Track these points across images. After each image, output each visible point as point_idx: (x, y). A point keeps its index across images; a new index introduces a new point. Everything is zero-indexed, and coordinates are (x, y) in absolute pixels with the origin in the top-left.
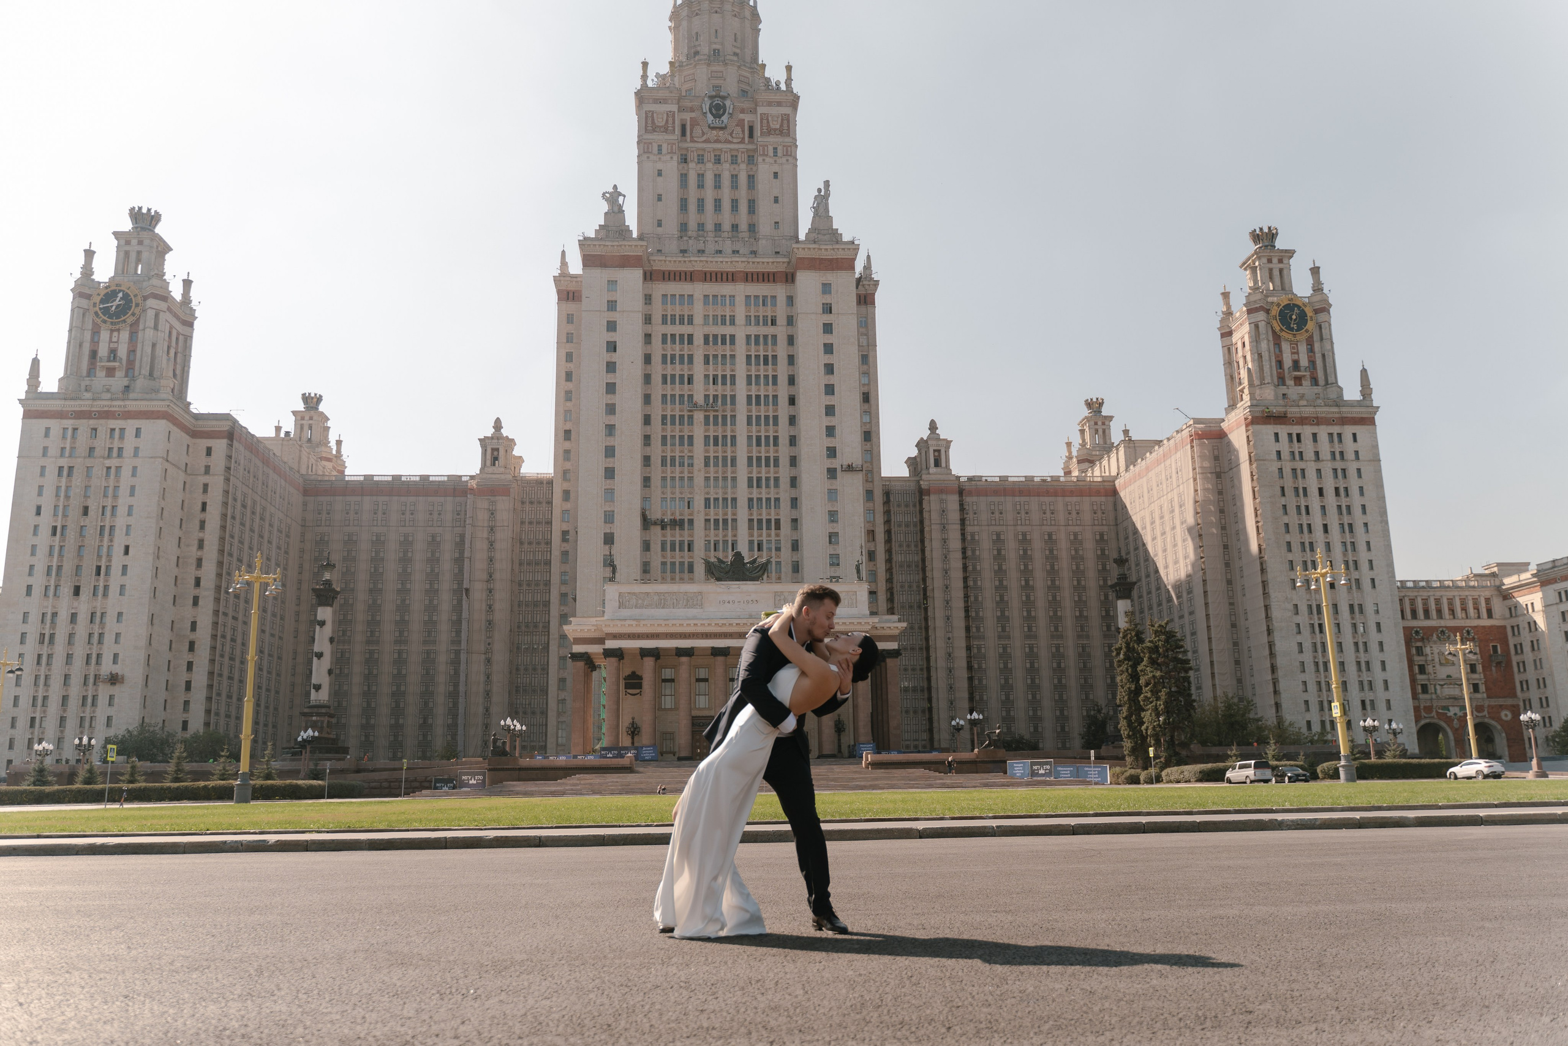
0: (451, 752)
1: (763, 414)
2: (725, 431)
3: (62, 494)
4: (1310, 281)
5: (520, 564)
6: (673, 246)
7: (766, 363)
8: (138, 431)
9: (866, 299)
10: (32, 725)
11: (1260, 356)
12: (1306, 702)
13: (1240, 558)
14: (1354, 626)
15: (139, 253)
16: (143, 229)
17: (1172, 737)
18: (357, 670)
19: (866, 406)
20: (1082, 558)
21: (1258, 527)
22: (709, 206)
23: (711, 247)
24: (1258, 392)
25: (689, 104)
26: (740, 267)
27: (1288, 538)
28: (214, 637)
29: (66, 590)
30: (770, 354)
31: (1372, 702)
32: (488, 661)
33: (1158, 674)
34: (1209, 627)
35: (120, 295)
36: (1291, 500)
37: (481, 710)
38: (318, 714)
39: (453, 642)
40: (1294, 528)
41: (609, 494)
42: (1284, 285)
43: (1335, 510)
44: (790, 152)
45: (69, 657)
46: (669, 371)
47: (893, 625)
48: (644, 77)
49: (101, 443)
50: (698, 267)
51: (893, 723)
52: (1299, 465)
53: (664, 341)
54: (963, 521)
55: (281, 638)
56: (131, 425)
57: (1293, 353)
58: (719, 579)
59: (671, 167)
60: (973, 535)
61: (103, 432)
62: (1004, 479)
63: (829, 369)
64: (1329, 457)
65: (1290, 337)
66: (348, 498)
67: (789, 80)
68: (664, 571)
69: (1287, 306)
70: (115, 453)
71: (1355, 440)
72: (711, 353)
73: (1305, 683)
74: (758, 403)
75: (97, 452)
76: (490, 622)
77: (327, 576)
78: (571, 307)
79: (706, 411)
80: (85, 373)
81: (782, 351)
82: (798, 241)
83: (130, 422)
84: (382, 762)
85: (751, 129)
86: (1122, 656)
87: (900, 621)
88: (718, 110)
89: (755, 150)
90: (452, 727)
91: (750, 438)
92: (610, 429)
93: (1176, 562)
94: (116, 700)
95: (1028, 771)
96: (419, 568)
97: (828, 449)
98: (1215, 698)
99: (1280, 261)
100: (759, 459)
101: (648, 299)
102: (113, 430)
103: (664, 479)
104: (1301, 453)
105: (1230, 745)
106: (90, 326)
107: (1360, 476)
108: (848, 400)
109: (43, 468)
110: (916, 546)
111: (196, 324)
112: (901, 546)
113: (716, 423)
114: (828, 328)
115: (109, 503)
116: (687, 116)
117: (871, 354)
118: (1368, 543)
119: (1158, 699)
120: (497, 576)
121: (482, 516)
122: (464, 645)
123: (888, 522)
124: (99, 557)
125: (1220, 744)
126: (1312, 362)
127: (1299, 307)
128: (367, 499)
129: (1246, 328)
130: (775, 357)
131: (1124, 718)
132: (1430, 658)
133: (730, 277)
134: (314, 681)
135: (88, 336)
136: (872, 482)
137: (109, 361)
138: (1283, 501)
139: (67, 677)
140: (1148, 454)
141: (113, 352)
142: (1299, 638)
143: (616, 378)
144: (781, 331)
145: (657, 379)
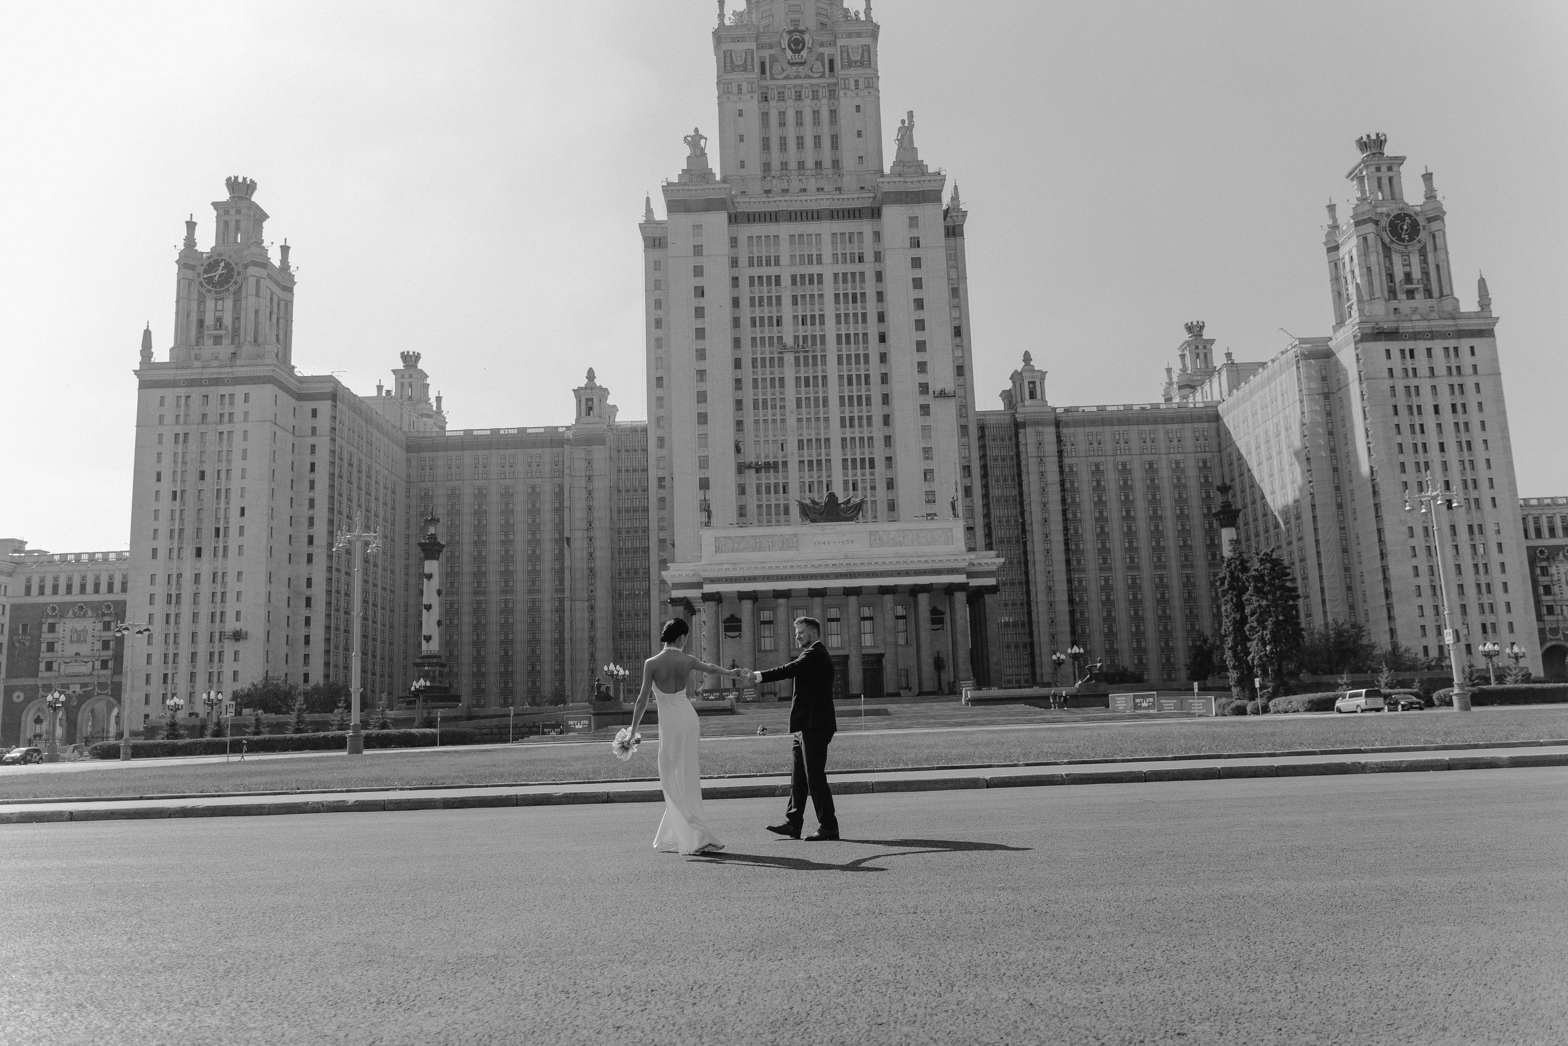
0: (559, 698)
1: (853, 353)
2: (816, 372)
3: (180, 460)
4: (1421, 188)
5: (619, 512)
6: (756, 187)
7: (855, 300)
8: (247, 395)
9: (954, 231)
10: (165, 681)
11: (1369, 270)
12: (1423, 627)
13: (1351, 481)
14: (1474, 547)
15: (237, 222)
16: (240, 198)
17: (1280, 666)
18: (466, 621)
19: (958, 340)
20: (1185, 486)
21: (1369, 448)
22: (792, 144)
23: (795, 186)
24: (1367, 308)
25: (768, 41)
26: (825, 205)
27: (1401, 458)
28: (329, 592)
29: (189, 552)
30: (858, 291)
31: (1493, 625)
32: (592, 608)
33: (1264, 603)
34: (1318, 553)
35: (222, 264)
36: (1404, 419)
37: (586, 656)
38: (430, 665)
39: (557, 591)
40: (1408, 448)
41: (703, 437)
42: (1394, 194)
43: (1452, 427)
44: (871, 84)
45: (195, 615)
46: (758, 314)
47: (991, 560)
48: (721, 16)
49: (213, 409)
50: (783, 207)
51: (993, 659)
52: (1413, 382)
53: (752, 284)
54: (1060, 453)
55: (392, 592)
56: (239, 391)
57: (1404, 265)
58: (813, 521)
59: (752, 106)
60: (1071, 466)
61: (214, 400)
62: (1101, 409)
63: (919, 304)
64: (1445, 372)
65: (1402, 248)
66: (450, 453)
67: (868, 9)
68: (760, 515)
69: (1398, 217)
70: (226, 418)
71: (1473, 354)
72: (799, 293)
73: (1421, 607)
74: (848, 342)
75: (211, 418)
76: (591, 570)
77: (432, 530)
78: (658, 253)
79: (796, 352)
80: (194, 343)
81: (870, 288)
82: (883, 176)
83: (239, 387)
84: (494, 709)
85: (831, 62)
86: (1226, 586)
87: (998, 556)
88: (797, 45)
89: (836, 84)
90: (560, 673)
91: (841, 377)
92: (701, 374)
93: (1283, 487)
94: (241, 656)
95: (1131, 704)
96: (521, 521)
97: (921, 385)
98: (1326, 625)
99: (1390, 169)
100: (851, 398)
101: (734, 241)
102: (223, 396)
103: (757, 422)
104: (1414, 370)
105: (1341, 673)
106: (196, 296)
107: (1478, 391)
108: (939, 334)
109: (160, 435)
110: (1013, 480)
111: (296, 289)
112: (997, 481)
113: (806, 365)
114: (916, 263)
115: (223, 467)
116: (766, 53)
117: (961, 286)
118: (1488, 461)
119: (1265, 628)
120: (596, 524)
121: (580, 466)
122: (567, 593)
123: (983, 457)
124: (218, 519)
125: (1331, 672)
126: (1426, 274)
127: (1410, 216)
128: (467, 453)
129: (1354, 241)
130: (863, 295)
131: (1229, 649)
132: (1555, 578)
133: (815, 216)
134: (425, 632)
135: (194, 306)
136: (966, 417)
137: (216, 329)
138: (1396, 420)
139: (194, 635)
140: (1251, 378)
141: (219, 321)
142: (1414, 562)
143: (705, 323)
144: (869, 268)
145: (746, 322)
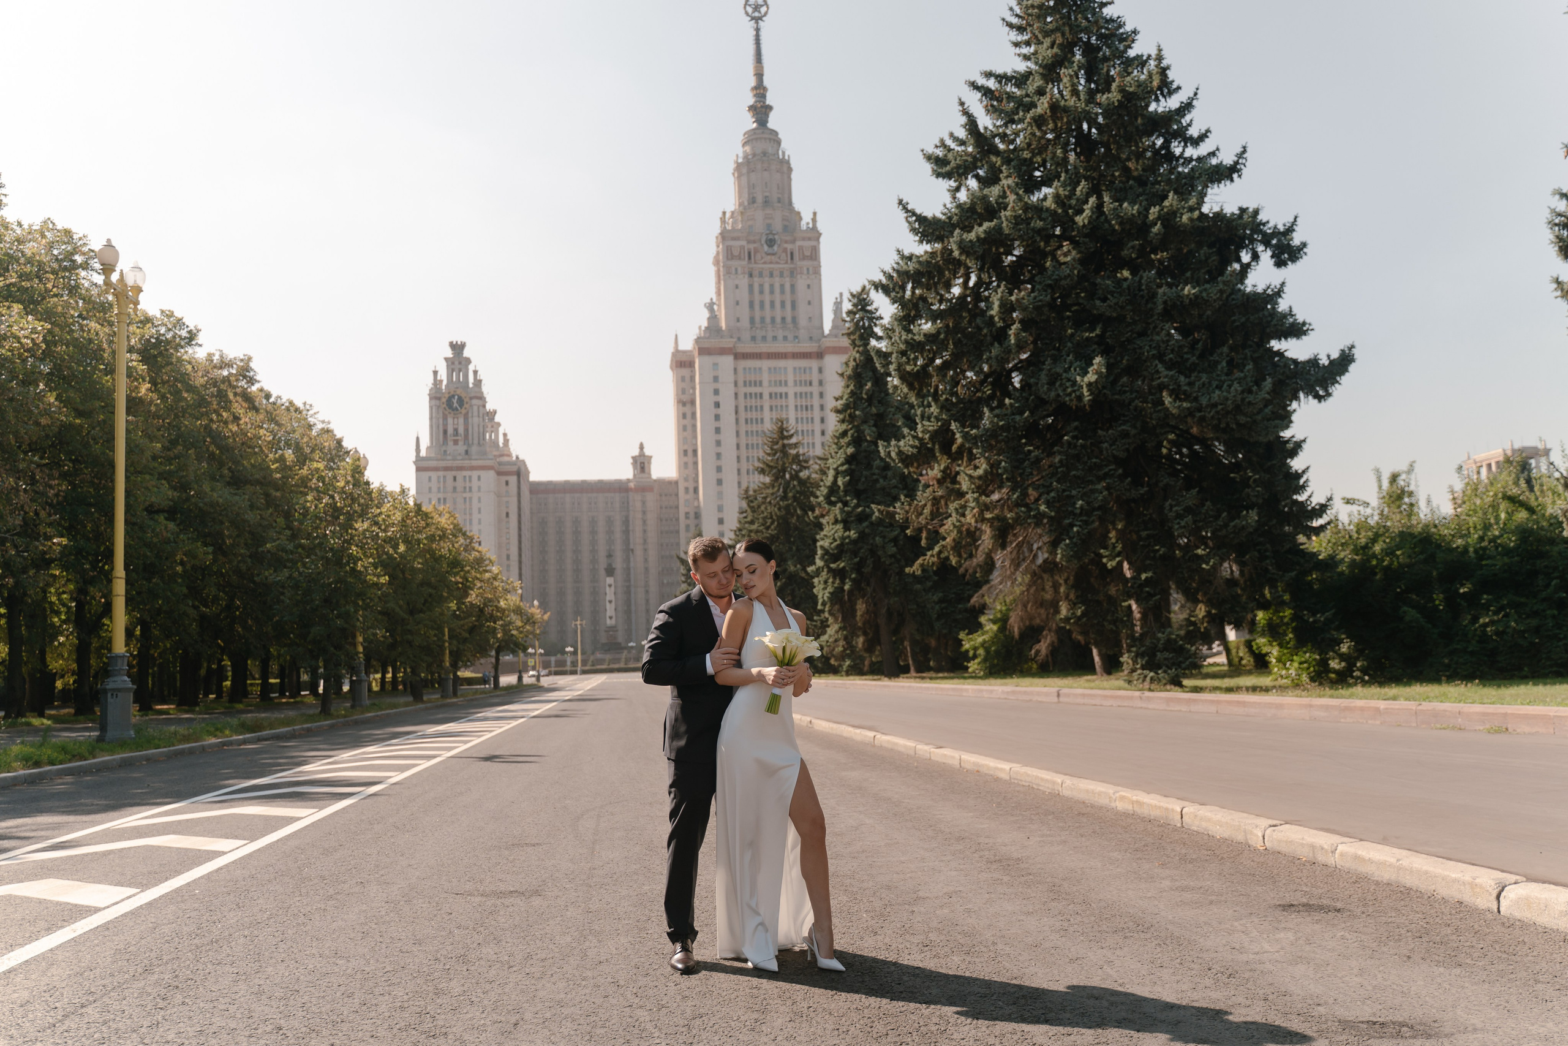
6: (746, 336)
7: (807, 409)
8: (479, 478)
22: (767, 305)
23: (770, 335)
25: (753, 239)
26: (789, 349)
41: (720, 495)
44: (817, 271)
46: (749, 416)
50: (764, 350)
53: (745, 397)
59: (744, 282)
61: (459, 479)
67: (814, 220)
72: (774, 403)
78: (684, 371)
80: (442, 443)
82: (824, 336)
83: (473, 472)
85: (792, 255)
88: (771, 243)
89: (795, 269)
101: (735, 370)
102: (464, 477)
106: (440, 415)
116: (752, 247)
121: (638, 504)
133: (784, 356)
135: (440, 421)
137: (453, 436)
141: (456, 430)
143: (721, 424)
144: (815, 390)
145: (742, 421)
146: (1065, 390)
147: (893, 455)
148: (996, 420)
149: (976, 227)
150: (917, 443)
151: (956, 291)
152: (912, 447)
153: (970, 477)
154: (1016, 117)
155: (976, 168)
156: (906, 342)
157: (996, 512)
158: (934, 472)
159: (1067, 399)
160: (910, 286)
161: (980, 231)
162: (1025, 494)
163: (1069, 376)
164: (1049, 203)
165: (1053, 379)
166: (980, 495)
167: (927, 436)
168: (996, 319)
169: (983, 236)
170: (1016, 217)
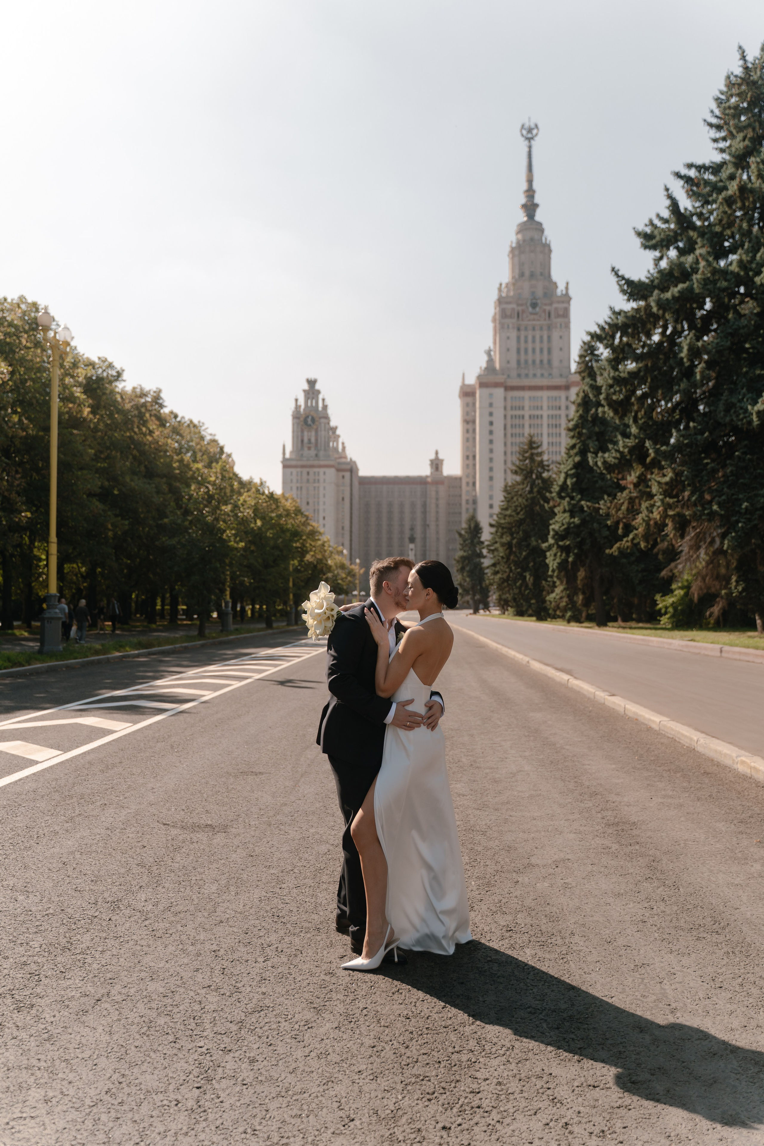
5: (449, 514)
6: (514, 374)
8: (324, 473)
22: (530, 352)
23: (531, 373)
25: (521, 302)
26: (545, 383)
30: (558, 423)
35: (309, 416)
41: (491, 487)
44: (567, 326)
46: (514, 431)
48: (500, 290)
49: (312, 477)
50: (527, 384)
53: (512, 418)
56: (322, 470)
59: (513, 334)
61: (311, 474)
67: (567, 288)
70: (317, 481)
72: (532, 422)
75: (311, 481)
78: (468, 399)
80: (300, 449)
82: (570, 374)
85: (550, 314)
88: (534, 305)
89: (551, 324)
92: (491, 460)
101: (505, 399)
102: (315, 472)
106: (300, 430)
109: (292, 487)
115: (315, 500)
121: (433, 494)
133: (541, 388)
135: (300, 434)
137: (308, 444)
141: (309, 440)
143: (493, 437)
144: (563, 412)
145: (509, 435)
146: (738, 416)
147: (600, 464)
148: (681, 439)
149: (672, 288)
150: (618, 455)
151: (656, 338)
152: (615, 458)
153: (659, 483)
154: (710, 199)
155: (677, 241)
156: (614, 378)
157: (677, 510)
158: (632, 478)
159: (739, 423)
160: (618, 335)
161: (675, 291)
162: (701, 497)
163: (742, 405)
164: (734, 268)
165: (729, 407)
166: (665, 497)
167: (626, 450)
168: (685, 360)
169: (677, 295)
170: (704, 280)
